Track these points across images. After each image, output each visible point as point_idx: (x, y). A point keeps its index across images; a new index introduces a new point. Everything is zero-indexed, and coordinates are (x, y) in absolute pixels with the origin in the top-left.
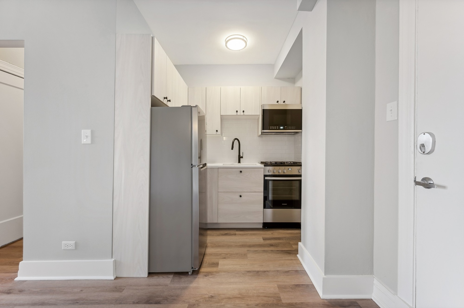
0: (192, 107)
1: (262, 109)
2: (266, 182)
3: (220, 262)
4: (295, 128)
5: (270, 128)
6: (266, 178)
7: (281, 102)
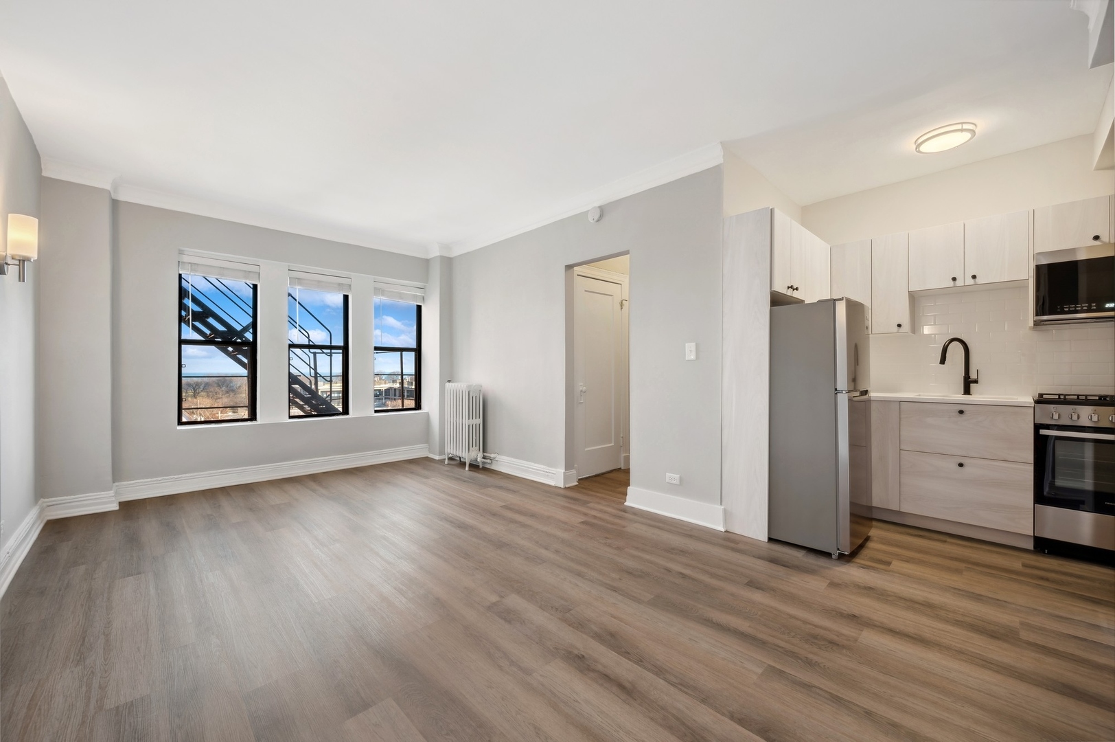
0: (835, 300)
1: (1035, 264)
2: (1042, 443)
3: (893, 562)
5: (1062, 308)
6: (1043, 432)
7: (1110, 237)
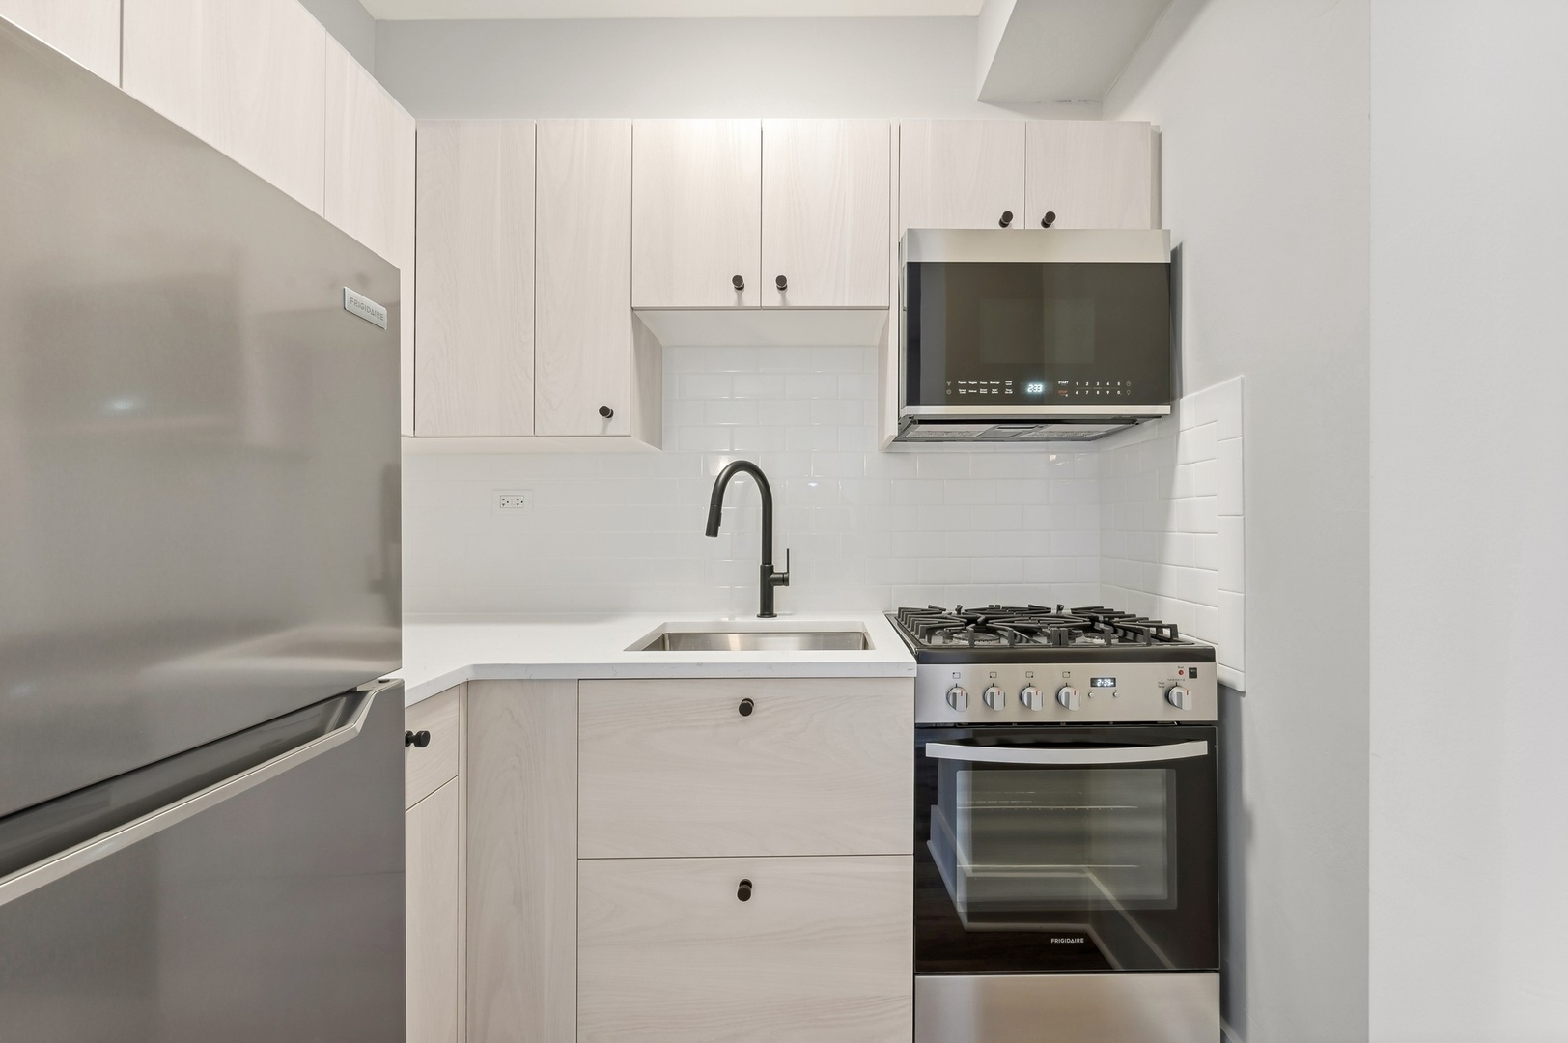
1: (905, 261)
2: (929, 779)
4: (1123, 388)
5: (955, 387)
6: (935, 750)
7: (1027, 220)
